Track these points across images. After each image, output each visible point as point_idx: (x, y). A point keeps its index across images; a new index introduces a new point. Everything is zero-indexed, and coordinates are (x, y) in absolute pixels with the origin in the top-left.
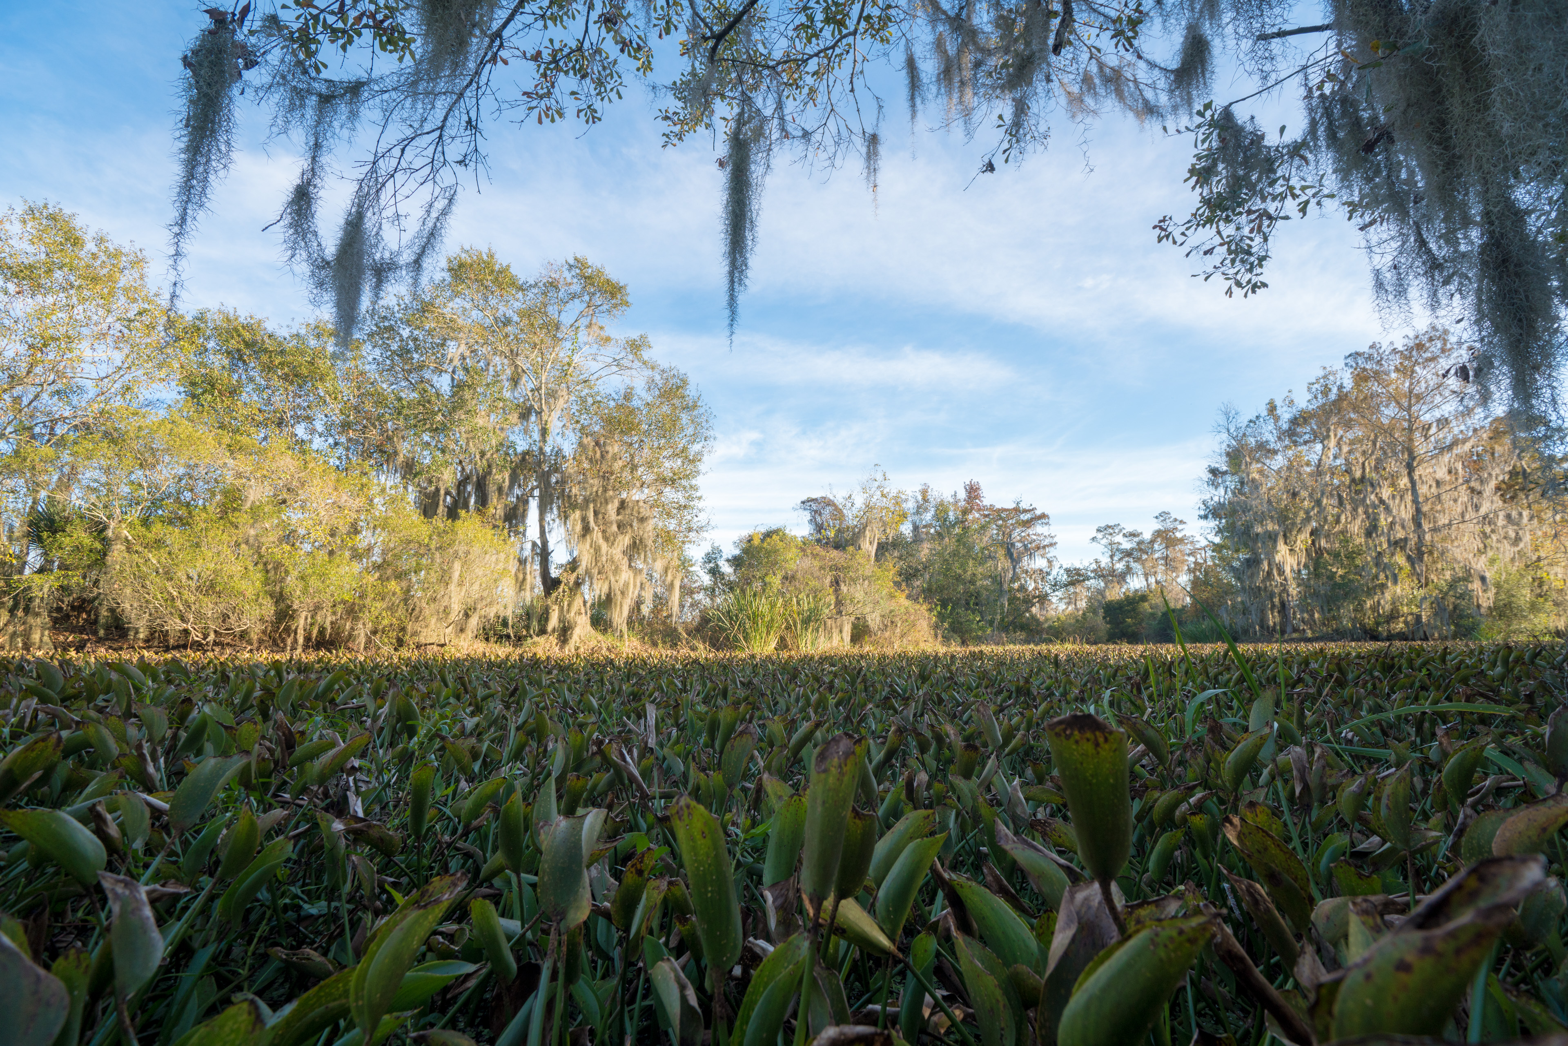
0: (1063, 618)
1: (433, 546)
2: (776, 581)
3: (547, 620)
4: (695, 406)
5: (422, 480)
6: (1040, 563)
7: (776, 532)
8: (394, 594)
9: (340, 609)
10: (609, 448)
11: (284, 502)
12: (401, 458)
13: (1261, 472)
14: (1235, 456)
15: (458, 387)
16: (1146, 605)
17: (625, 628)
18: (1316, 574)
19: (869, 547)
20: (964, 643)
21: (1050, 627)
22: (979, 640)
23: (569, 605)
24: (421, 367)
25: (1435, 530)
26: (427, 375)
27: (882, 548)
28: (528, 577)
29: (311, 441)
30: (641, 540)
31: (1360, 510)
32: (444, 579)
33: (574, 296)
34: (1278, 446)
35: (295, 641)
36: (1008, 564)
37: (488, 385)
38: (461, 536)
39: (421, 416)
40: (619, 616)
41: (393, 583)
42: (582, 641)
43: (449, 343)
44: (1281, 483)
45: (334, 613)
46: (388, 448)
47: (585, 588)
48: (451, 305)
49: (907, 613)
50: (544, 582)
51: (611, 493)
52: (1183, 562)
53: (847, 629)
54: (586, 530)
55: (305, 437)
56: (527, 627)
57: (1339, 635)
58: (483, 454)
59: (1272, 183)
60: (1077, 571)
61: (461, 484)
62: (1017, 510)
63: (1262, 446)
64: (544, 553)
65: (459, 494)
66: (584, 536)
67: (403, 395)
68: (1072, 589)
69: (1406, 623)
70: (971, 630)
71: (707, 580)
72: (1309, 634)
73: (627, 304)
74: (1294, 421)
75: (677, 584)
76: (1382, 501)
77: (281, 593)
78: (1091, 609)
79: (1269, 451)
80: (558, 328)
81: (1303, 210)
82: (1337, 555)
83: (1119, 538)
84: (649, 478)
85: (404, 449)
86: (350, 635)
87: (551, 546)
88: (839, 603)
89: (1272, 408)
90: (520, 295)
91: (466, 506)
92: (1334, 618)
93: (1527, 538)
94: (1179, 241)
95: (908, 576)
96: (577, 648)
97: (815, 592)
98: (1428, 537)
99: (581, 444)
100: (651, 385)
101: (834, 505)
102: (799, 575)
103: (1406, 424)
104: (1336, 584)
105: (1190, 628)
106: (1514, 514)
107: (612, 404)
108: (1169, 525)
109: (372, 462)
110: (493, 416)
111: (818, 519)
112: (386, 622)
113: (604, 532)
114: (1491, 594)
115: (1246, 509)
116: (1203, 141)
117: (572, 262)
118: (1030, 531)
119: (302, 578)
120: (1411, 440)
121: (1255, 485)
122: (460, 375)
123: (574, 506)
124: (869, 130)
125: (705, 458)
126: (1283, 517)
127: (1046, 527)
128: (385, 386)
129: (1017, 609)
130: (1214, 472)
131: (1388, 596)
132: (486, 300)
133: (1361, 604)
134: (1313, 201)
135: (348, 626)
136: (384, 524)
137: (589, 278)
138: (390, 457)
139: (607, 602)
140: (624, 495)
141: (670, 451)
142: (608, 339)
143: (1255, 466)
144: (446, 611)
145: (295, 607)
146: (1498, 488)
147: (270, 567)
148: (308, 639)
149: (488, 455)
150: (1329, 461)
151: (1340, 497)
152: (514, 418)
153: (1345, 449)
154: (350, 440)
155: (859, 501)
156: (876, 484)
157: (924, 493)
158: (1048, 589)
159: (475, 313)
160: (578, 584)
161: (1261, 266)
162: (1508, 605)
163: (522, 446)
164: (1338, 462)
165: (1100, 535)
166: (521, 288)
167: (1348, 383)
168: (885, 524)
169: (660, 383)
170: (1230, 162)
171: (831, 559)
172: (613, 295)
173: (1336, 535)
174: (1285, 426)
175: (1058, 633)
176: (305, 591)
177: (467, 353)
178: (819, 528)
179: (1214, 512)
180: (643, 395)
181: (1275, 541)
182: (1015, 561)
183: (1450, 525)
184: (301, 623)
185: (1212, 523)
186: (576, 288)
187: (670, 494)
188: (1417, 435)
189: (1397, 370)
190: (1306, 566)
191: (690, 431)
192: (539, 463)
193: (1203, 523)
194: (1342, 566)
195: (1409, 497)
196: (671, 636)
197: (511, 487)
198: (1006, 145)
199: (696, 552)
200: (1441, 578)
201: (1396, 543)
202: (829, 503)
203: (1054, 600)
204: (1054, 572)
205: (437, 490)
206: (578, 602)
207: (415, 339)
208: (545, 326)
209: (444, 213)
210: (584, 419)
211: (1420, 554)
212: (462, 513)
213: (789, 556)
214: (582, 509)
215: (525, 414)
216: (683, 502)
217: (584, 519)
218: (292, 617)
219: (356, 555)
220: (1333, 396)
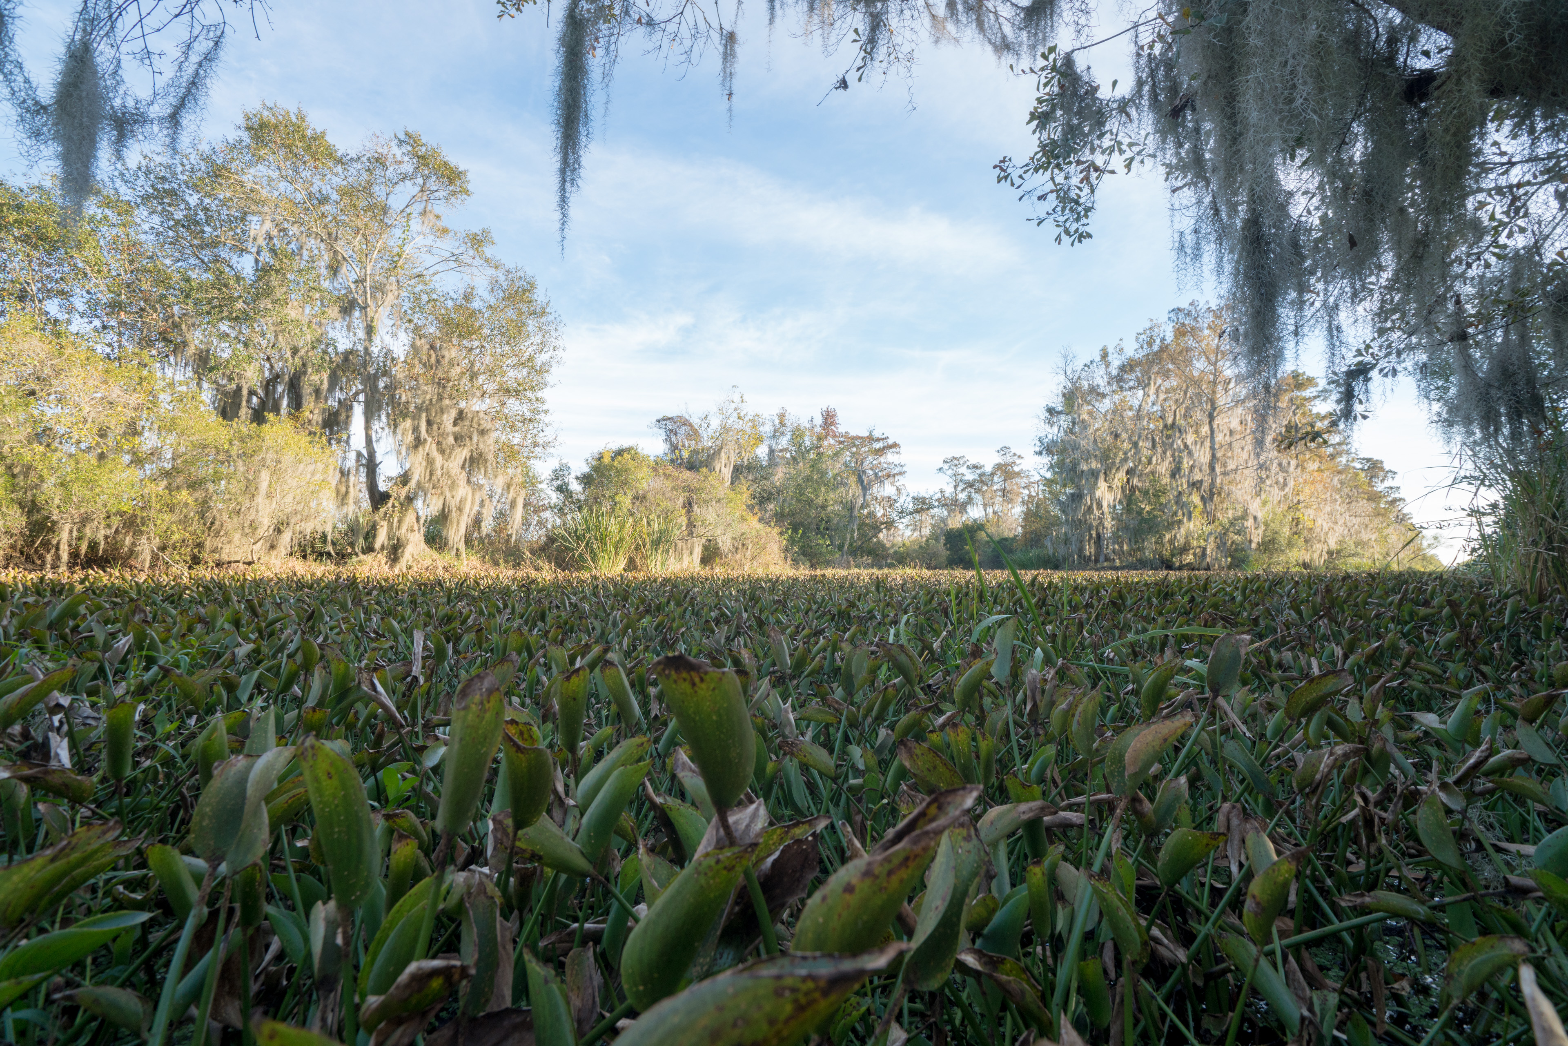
0: (908, 543)
1: (234, 452)
2: (625, 501)
3: (374, 537)
4: (543, 313)
5: (217, 375)
6: (888, 490)
7: (628, 450)
8: (186, 505)
9: (116, 521)
10: (446, 353)
11: (32, 393)
12: (191, 350)
13: (1090, 413)
14: (1070, 397)
15: (263, 271)
16: (983, 534)
17: (462, 546)
18: (1128, 509)
19: (724, 468)
20: (813, 566)
21: (896, 553)
22: (828, 564)
23: (400, 522)
24: (214, 243)
25: (1225, 474)
26: (224, 254)
27: (737, 470)
28: (351, 489)
29: (69, 322)
30: (481, 455)
31: (1169, 454)
32: (250, 488)
33: (404, 177)
34: (1107, 390)
35: (58, 557)
36: (859, 491)
37: (300, 271)
38: (269, 441)
39: (216, 302)
40: (456, 533)
41: (184, 492)
42: (414, 559)
43: (249, 217)
44: (1107, 424)
45: (109, 526)
46: (173, 335)
47: (419, 503)
48: (252, 171)
49: (758, 536)
50: (372, 497)
51: (447, 402)
52: (1019, 494)
53: (698, 551)
54: (418, 442)
55: (60, 316)
56: (352, 545)
57: (1142, 564)
58: (295, 351)
59: (1101, 136)
60: (923, 500)
61: (269, 384)
62: (871, 439)
63: (1093, 390)
64: (371, 466)
65: (267, 394)
66: (416, 447)
67: (193, 275)
68: (918, 517)
69: (1194, 554)
70: (821, 554)
71: (554, 498)
72: (1118, 563)
73: (467, 192)
74: (1122, 368)
75: (520, 503)
76: (1186, 446)
77: (33, 502)
78: (934, 536)
79: (1098, 394)
80: (385, 213)
81: (1128, 167)
82: (1146, 493)
83: (963, 470)
84: (491, 387)
85: (196, 339)
86: (131, 552)
87: (379, 458)
88: (691, 525)
89: (1104, 355)
90: (339, 169)
91: (276, 409)
92: (1139, 549)
93: (1291, 483)
94: (1017, 183)
95: (763, 499)
96: (409, 568)
97: (667, 515)
98: (1218, 480)
99: (413, 346)
100: (494, 285)
101: (691, 425)
102: (650, 495)
103: (1211, 377)
104: (1143, 519)
105: (1019, 556)
106: (1285, 463)
107: (450, 303)
108: (1008, 459)
109: (154, 352)
110: (308, 310)
111: (674, 439)
112: (176, 537)
113: (439, 443)
114: (1260, 531)
115: (1076, 447)
116: (1045, 85)
117: (402, 137)
118: (882, 459)
119: (62, 485)
120: (1214, 392)
121: (1085, 426)
122: (266, 257)
123: (405, 415)
124: (727, 27)
125: (553, 370)
126: (1105, 456)
127: (896, 456)
128: (168, 262)
129: (866, 535)
130: (1051, 411)
131: (1183, 531)
132: (296, 171)
133: (1162, 536)
134: (1138, 158)
135: (128, 540)
136: (168, 426)
137: (423, 157)
138: (179, 347)
139: (443, 517)
140: (462, 405)
141: (515, 360)
142: (445, 231)
143: (1086, 408)
144: (254, 526)
145: (55, 518)
146: (1275, 440)
147: (16, 471)
148: (74, 555)
149: (302, 352)
150: (1147, 407)
151: (1153, 440)
152: (333, 312)
153: (1162, 396)
154: (121, 323)
155: (715, 423)
156: (733, 406)
157: (782, 417)
158: (894, 516)
159: (283, 185)
160: (410, 499)
161: (1086, 216)
162: (1273, 541)
163: (344, 343)
164: (1155, 408)
165: (946, 466)
166: (340, 161)
167: (1170, 337)
168: (740, 447)
169: (505, 285)
170: (1067, 110)
171: (684, 481)
172: (451, 181)
173: (1147, 475)
174: (1115, 372)
175: (901, 558)
176: (67, 500)
177: (274, 232)
178: (674, 448)
179: (1048, 448)
180: (484, 297)
181: (1097, 478)
182: (865, 489)
183: (1236, 470)
184: (64, 536)
185: (1046, 460)
186: (408, 167)
187: (513, 406)
188: (1220, 388)
189: (1210, 327)
190: (1120, 502)
191: (537, 339)
192: (365, 365)
193: (1038, 458)
194: (1150, 503)
195: (1208, 444)
196: (514, 556)
197: (331, 389)
198: (859, 63)
199: (543, 468)
200: (1225, 516)
201: (1194, 484)
202: (686, 423)
203: (901, 526)
204: (901, 501)
205: (239, 389)
206: (410, 517)
207: (206, 210)
208: (370, 207)
209: (209, 58)
210: (419, 319)
211: (1212, 495)
212: (271, 416)
213: (640, 476)
214: (413, 418)
215: (348, 307)
216: (528, 415)
217: (416, 429)
218: (52, 530)
219: (138, 461)
220: (1156, 348)
